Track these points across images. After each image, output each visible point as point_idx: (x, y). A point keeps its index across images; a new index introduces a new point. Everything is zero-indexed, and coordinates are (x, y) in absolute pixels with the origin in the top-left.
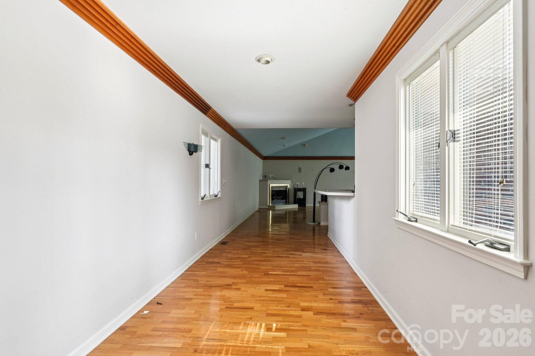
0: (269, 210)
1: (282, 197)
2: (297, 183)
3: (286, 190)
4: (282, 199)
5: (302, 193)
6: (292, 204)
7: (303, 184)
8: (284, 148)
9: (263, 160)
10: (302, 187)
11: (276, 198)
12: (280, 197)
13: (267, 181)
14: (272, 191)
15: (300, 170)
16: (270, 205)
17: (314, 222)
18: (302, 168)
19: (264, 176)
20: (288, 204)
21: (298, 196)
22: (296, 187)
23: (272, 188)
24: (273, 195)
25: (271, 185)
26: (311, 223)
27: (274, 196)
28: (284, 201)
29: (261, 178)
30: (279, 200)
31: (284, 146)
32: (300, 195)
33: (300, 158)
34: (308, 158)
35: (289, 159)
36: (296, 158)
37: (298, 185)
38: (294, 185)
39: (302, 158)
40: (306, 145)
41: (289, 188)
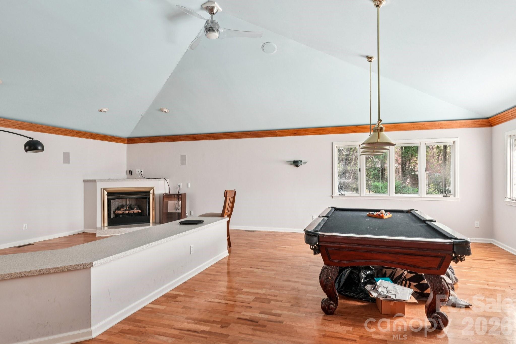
1: (139, 211)
3: (149, 198)
7: (189, 185)
9: (127, 144)
15: (183, 160)
18: (187, 156)
33: (181, 137)
34: (194, 136)
35: (165, 141)
36: (175, 138)
37: (179, 188)
38: (169, 188)
39: (185, 137)
40: (165, 110)
41: (156, 194)
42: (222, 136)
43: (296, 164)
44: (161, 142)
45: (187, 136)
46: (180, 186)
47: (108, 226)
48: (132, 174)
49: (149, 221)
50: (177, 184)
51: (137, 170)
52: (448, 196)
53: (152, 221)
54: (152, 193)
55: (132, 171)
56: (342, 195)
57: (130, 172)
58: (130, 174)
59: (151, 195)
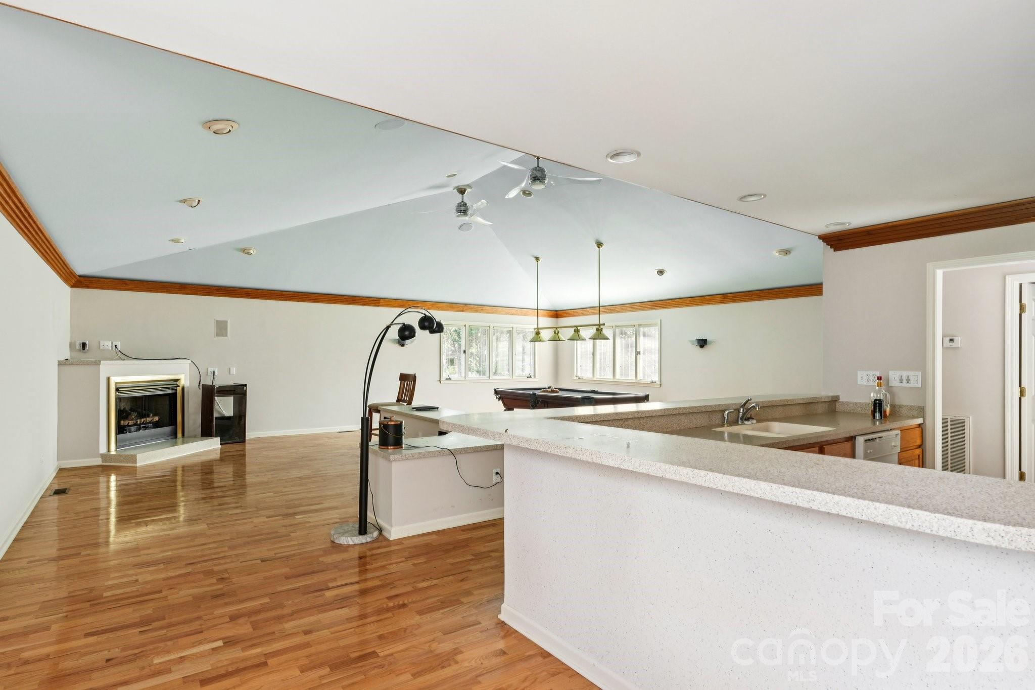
0: (106, 469)
1: (156, 419)
2: (211, 369)
3: (175, 394)
4: (156, 425)
5: (230, 400)
6: (193, 438)
7: (234, 371)
8: (175, 249)
9: (72, 286)
10: (229, 382)
11: (135, 425)
12: (149, 419)
13: (97, 363)
14: (119, 400)
15: (221, 328)
16: (109, 450)
17: (363, 530)
18: (229, 321)
19: (78, 347)
20: (183, 443)
21: (219, 413)
22: (209, 382)
23: (117, 390)
24: (122, 415)
25: (114, 380)
26: (354, 538)
27: (126, 418)
28: (168, 429)
29: (66, 354)
30: (146, 428)
31: (176, 241)
32: (225, 407)
33: (222, 290)
34: (248, 291)
35: (181, 292)
36: (207, 290)
37: (214, 375)
38: (200, 377)
39: (230, 290)
40: (252, 252)
41: (185, 386)
43: (401, 342)
44: (169, 293)
45: (236, 289)
46: (214, 372)
47: (116, 449)
48: (88, 350)
49: (174, 435)
50: (207, 369)
51: (102, 343)
52: (530, 377)
53: (179, 435)
54: (181, 386)
55: (87, 343)
56: (449, 379)
57: (84, 345)
58: (84, 349)
59: (179, 390)
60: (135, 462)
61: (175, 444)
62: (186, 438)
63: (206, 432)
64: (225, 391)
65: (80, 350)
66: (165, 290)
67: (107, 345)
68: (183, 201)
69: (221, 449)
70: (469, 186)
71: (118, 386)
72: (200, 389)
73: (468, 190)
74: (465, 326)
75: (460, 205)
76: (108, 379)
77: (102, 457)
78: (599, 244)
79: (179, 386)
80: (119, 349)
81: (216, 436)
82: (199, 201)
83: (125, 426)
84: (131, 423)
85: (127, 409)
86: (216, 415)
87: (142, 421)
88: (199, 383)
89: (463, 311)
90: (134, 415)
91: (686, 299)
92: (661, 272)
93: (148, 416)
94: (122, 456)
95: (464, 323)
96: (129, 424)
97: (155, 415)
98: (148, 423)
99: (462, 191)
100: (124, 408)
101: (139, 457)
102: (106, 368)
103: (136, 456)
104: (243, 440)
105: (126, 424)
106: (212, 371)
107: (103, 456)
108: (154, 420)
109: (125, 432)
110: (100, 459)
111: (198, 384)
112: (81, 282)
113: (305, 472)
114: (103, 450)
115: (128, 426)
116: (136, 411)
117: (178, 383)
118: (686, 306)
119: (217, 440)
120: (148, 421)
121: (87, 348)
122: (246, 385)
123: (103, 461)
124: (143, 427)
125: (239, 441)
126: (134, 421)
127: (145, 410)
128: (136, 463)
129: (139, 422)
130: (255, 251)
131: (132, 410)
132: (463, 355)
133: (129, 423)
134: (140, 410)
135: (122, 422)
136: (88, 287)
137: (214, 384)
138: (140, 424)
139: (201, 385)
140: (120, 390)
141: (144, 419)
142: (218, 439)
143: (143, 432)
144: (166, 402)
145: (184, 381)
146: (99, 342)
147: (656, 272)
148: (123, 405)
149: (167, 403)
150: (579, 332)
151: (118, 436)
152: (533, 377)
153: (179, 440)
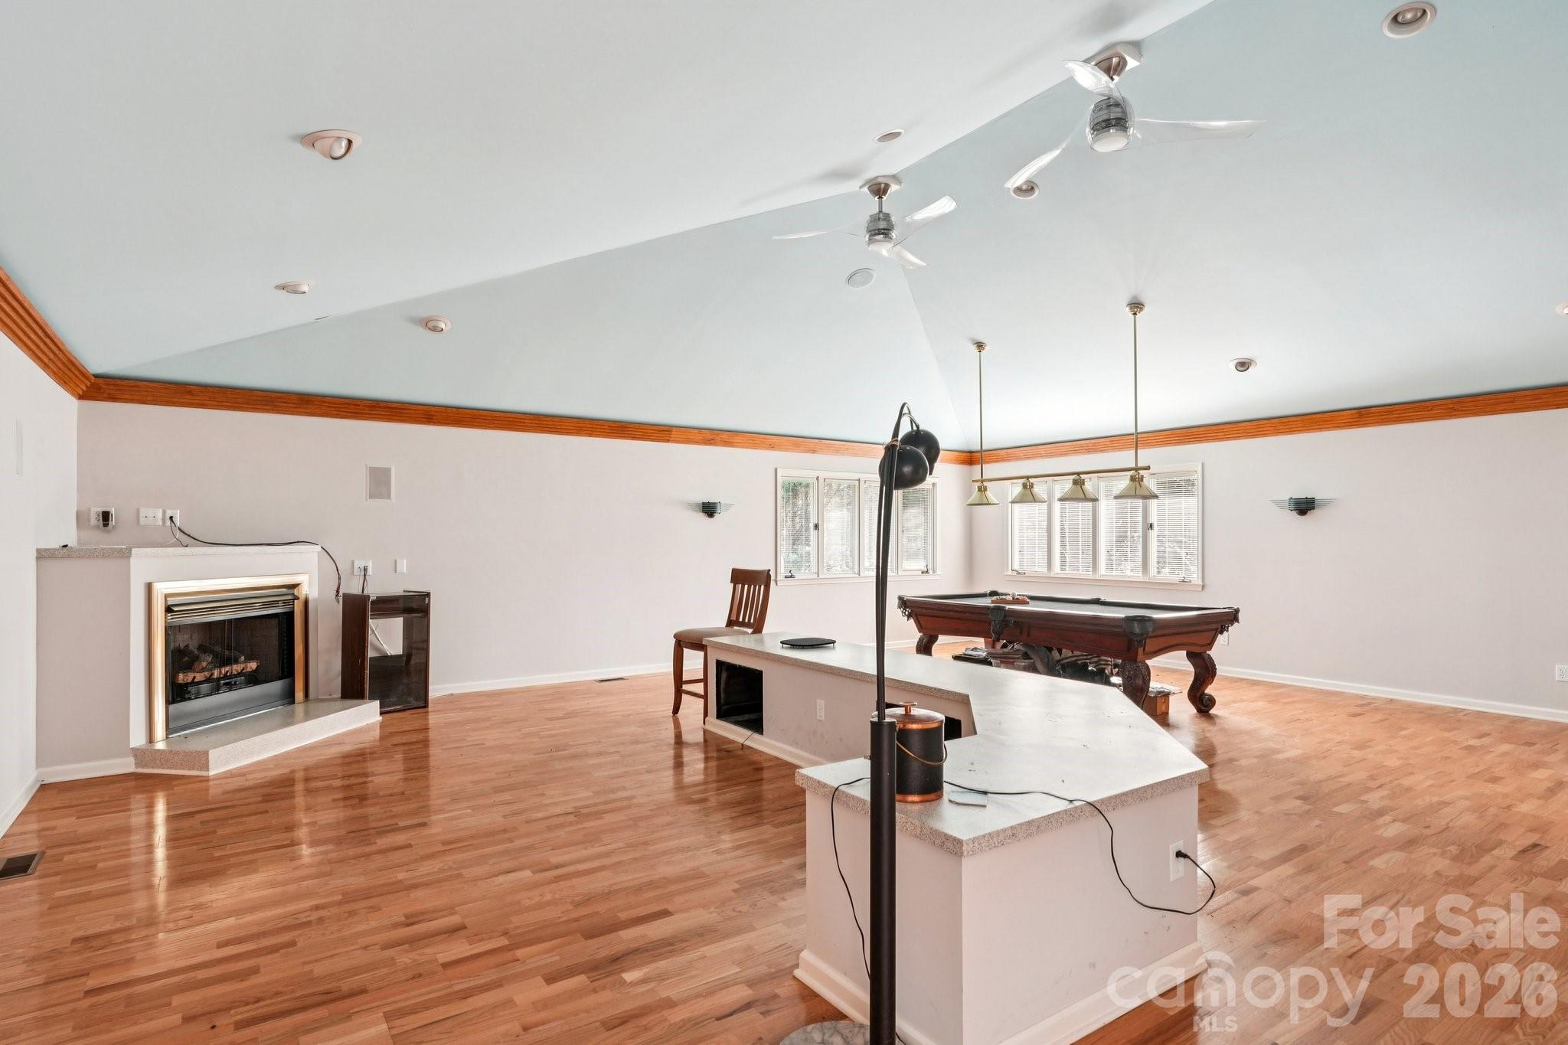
0: (143, 784)
1: (253, 665)
2: (359, 564)
3: (289, 616)
4: (253, 679)
5: (397, 624)
6: (326, 702)
7: (403, 566)
9: (81, 398)
10: (394, 588)
11: (208, 680)
12: (236, 668)
13: (125, 554)
14: (169, 630)
15: (379, 482)
16: (151, 740)
18: (393, 469)
19: (94, 520)
20: (308, 716)
21: (377, 649)
22: (354, 588)
23: (169, 609)
24: (179, 659)
25: (161, 589)
27: (188, 667)
28: (276, 687)
29: (62, 537)
30: (230, 687)
31: (292, 289)
32: (387, 637)
33: (380, 407)
34: (430, 411)
35: (301, 410)
36: (352, 407)
37: (365, 575)
38: (339, 578)
39: (396, 408)
40: (443, 326)
41: (311, 598)
42: (524, 423)
43: (709, 509)
44: (278, 413)
45: (406, 406)
46: (365, 569)
47: (167, 735)
48: (114, 527)
49: (289, 697)
50: (353, 563)
51: (143, 512)
52: (927, 572)
53: (299, 695)
54: (302, 597)
55: (113, 511)
56: (791, 576)
57: (106, 516)
58: (106, 525)
59: (298, 607)
60: (206, 766)
61: (289, 721)
62: (314, 705)
63: (352, 691)
64: (387, 606)
65: (97, 527)
66: (269, 407)
67: (153, 515)
68: (310, 140)
69: (382, 725)
70: (895, 178)
71: (171, 601)
72: (338, 602)
73: (894, 188)
74: (818, 478)
75: (875, 219)
76: (149, 587)
77: (135, 756)
78: (1136, 306)
79: (298, 599)
80: (178, 524)
81: (372, 698)
82: (350, 142)
83: (187, 685)
84: (199, 677)
85: (191, 647)
86: (371, 653)
87: (223, 672)
88: (338, 592)
89: (814, 452)
90: (206, 660)
91: (1265, 421)
92: (1243, 365)
93: (237, 662)
94: (177, 753)
95: (815, 474)
96: (196, 680)
97: (249, 659)
98: (237, 676)
99: (879, 190)
100: (187, 646)
101: (213, 754)
102: (143, 565)
103: (206, 753)
104: (422, 701)
105: (190, 680)
106: (362, 567)
107: (137, 753)
108: (249, 670)
109: (187, 696)
110: (132, 760)
111: (335, 593)
112: (100, 388)
113: (582, 796)
114: (138, 739)
115: (193, 683)
116: (211, 652)
117: (296, 592)
118: (1265, 435)
119: (376, 705)
120: (235, 672)
121: (112, 523)
122: (428, 595)
123: (137, 765)
124: (224, 684)
125: (416, 705)
126: (206, 673)
127: (229, 648)
128: (207, 769)
129: (216, 675)
130: (449, 323)
131: (202, 648)
132: (813, 533)
133: (194, 678)
134: (218, 649)
135: (181, 676)
136: (113, 398)
137: (366, 592)
138: (219, 679)
139: (341, 594)
140: (175, 609)
141: (227, 668)
142: (377, 703)
143: (225, 697)
144: (273, 632)
145: (310, 588)
146: (138, 510)
147: (1232, 366)
148: (182, 640)
149: (275, 632)
150: (1084, 484)
151: (172, 707)
152: (931, 572)
153: (299, 708)
